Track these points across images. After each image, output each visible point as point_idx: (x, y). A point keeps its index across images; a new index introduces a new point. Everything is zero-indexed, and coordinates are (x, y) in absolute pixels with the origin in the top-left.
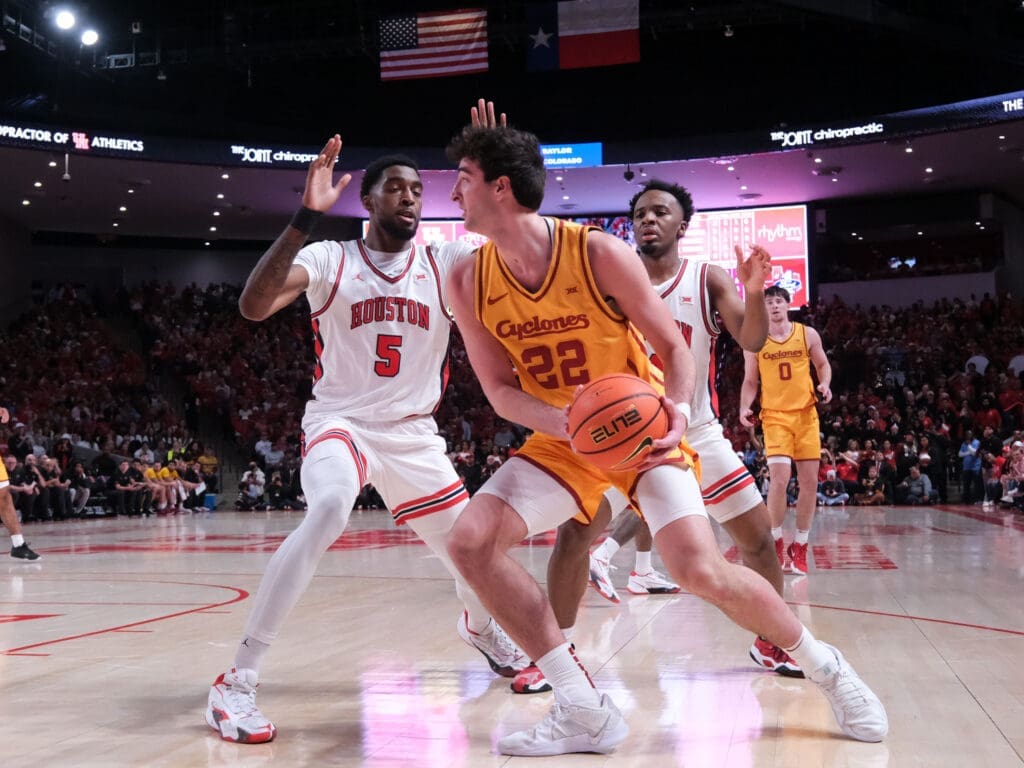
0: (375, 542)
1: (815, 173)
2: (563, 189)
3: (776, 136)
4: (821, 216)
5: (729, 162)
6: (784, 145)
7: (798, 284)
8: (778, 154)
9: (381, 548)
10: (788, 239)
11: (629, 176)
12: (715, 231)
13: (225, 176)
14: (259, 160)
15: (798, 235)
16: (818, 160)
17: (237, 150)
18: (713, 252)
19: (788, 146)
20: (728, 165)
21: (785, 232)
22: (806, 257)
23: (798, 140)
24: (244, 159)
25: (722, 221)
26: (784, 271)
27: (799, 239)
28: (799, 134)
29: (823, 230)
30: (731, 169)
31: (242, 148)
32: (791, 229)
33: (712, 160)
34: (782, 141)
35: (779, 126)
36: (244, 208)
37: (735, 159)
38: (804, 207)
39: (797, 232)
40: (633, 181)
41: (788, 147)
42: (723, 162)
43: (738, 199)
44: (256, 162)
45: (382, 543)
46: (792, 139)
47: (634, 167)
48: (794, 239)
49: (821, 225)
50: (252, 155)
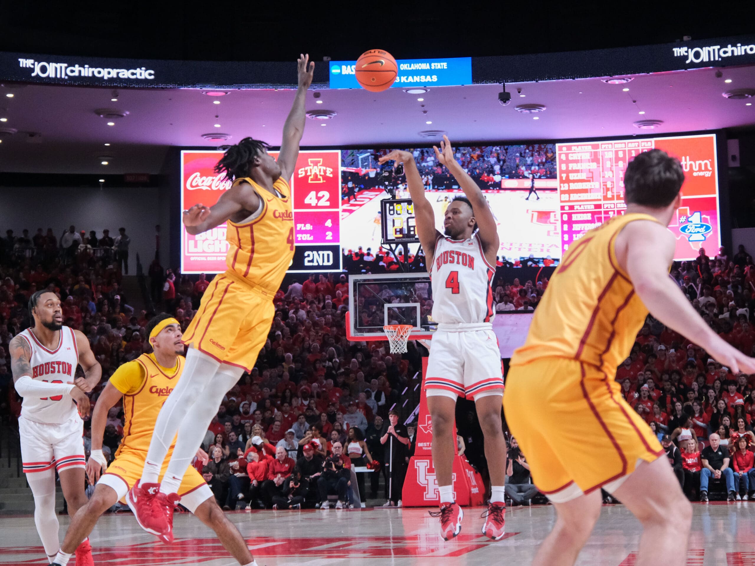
0: (193, 555)
1: (725, 96)
2: (425, 112)
3: (679, 51)
4: (734, 146)
5: (624, 82)
6: (688, 62)
7: (707, 228)
8: (683, 72)
9: (200, 561)
10: (695, 174)
11: (505, 97)
12: (608, 165)
13: (10, 96)
14: (52, 75)
15: (706, 169)
16: (728, 81)
17: (25, 63)
18: (608, 190)
19: (692, 63)
20: (623, 86)
21: (691, 165)
22: (717, 195)
23: (704, 56)
24: (33, 75)
25: (617, 152)
26: (692, 212)
27: (708, 174)
28: (706, 49)
29: (736, 164)
30: (626, 90)
31: (32, 61)
32: (698, 163)
33: (603, 80)
34: (686, 57)
35: (682, 40)
36: (32, 135)
37: (630, 78)
38: (714, 136)
39: (706, 165)
40: (509, 103)
41: (692, 65)
42: (617, 82)
43: (636, 126)
44: (48, 77)
45: (200, 554)
46: (697, 55)
47: (511, 86)
48: (701, 174)
49: (734, 158)
50: (44, 69)
